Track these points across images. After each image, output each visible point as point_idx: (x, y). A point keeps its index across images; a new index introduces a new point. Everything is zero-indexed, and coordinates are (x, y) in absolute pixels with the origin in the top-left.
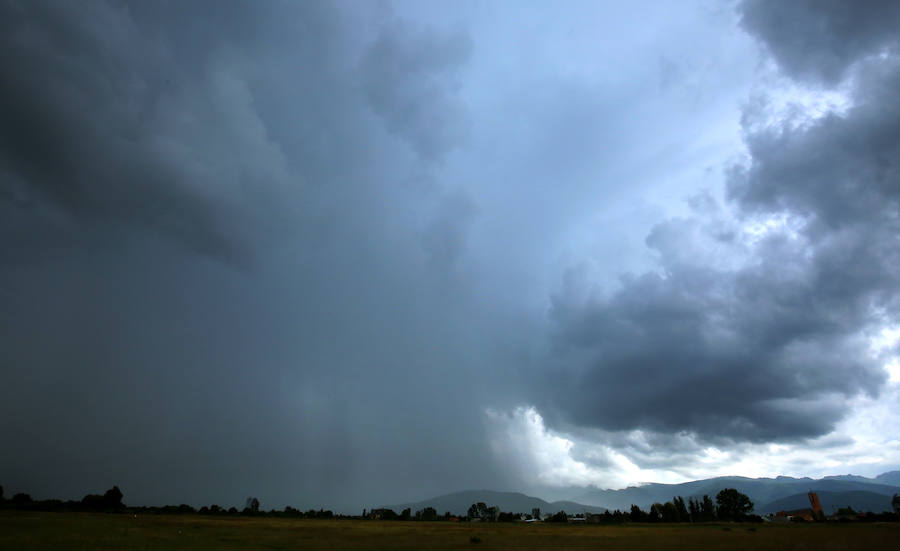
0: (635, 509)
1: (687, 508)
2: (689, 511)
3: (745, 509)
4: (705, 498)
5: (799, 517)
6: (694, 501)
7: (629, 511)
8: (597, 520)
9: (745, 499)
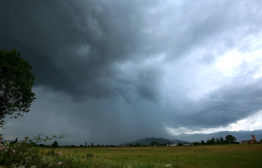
0: (202, 142)
1: (216, 141)
2: (216, 142)
3: (234, 140)
4: (221, 138)
5: (249, 142)
6: (218, 139)
7: (201, 142)
8: (192, 145)
9: (234, 138)
